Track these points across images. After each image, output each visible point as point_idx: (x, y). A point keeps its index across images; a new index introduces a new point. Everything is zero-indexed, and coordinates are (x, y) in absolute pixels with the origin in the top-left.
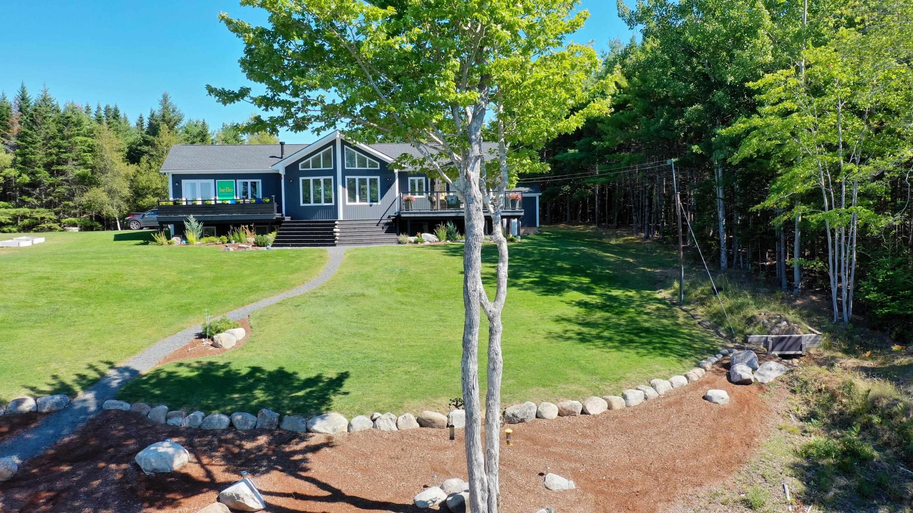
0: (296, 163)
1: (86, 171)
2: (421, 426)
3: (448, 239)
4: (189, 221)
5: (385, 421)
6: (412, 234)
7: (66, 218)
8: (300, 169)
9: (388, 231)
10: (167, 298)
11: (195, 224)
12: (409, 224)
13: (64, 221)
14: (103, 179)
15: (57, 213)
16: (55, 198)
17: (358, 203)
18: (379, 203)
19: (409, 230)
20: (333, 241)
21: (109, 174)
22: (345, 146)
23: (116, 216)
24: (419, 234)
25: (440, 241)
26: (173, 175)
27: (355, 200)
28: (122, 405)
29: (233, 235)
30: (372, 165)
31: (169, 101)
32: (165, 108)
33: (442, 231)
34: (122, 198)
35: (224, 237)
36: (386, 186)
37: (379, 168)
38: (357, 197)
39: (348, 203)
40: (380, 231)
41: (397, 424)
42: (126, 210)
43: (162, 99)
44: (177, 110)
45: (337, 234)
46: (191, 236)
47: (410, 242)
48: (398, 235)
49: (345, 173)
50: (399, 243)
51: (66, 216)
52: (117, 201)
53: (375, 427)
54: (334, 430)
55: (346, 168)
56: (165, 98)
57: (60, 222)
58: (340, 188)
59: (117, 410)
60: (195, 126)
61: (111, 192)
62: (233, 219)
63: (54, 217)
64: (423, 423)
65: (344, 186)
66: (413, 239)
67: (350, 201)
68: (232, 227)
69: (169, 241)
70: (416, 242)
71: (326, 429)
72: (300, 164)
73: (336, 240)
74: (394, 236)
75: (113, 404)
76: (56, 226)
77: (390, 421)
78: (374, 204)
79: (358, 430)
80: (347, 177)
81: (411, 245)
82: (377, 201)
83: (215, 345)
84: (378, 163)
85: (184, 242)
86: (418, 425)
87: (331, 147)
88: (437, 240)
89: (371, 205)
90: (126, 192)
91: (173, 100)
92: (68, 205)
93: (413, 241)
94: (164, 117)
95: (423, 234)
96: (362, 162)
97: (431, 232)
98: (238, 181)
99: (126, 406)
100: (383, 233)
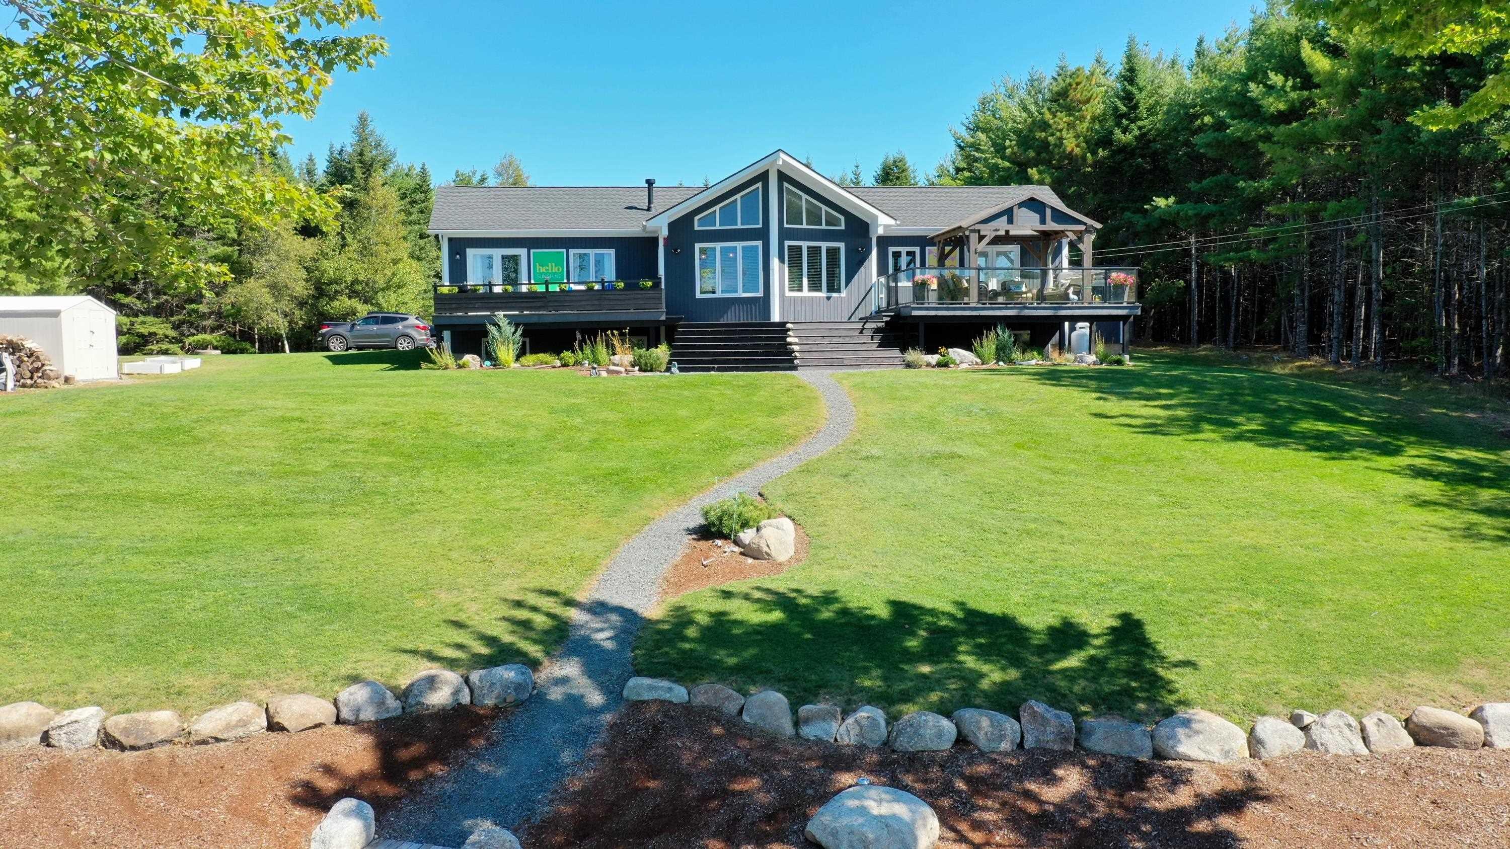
0: (688, 218)
1: (230, 249)
2: (1418, 743)
3: (998, 359)
4: (496, 324)
5: (1335, 731)
6: (931, 350)
7: (193, 335)
8: (696, 228)
9: (883, 344)
10: (566, 461)
11: (508, 330)
12: (922, 329)
13: (189, 340)
14: (259, 265)
15: (176, 327)
16: (173, 297)
17: (806, 293)
18: (843, 294)
19: (922, 339)
20: (791, 361)
21: (272, 256)
22: (785, 184)
23: (283, 332)
24: (943, 350)
25: (983, 364)
26: (450, 240)
27: (800, 289)
28: (670, 689)
29: (582, 350)
30: (831, 221)
31: (371, 127)
32: (362, 140)
33: (989, 345)
34: (293, 298)
35: (567, 354)
36: (856, 262)
37: (843, 227)
38: (805, 281)
39: (788, 294)
40: (870, 346)
41: (1365, 739)
42: (301, 319)
43: (356, 123)
44: (383, 144)
45: (796, 348)
46: (506, 353)
47: (928, 365)
48: (904, 350)
49: (784, 235)
50: (909, 366)
51: (192, 330)
52: (285, 305)
53: (1311, 744)
54: (1226, 754)
55: (786, 226)
56: (363, 121)
57: (181, 341)
58: (775, 262)
59: (662, 702)
60: (407, 175)
61: (275, 289)
62: (582, 319)
63: (172, 333)
64: (1423, 735)
65: (782, 260)
66: (934, 359)
67: (791, 289)
68: (579, 336)
69: (461, 362)
70: (940, 365)
71: (1206, 752)
72: (696, 218)
73: (796, 358)
74: (896, 353)
75: (650, 688)
76: (175, 347)
77: (1346, 731)
78: (835, 295)
79: (1277, 753)
80: (787, 243)
81: (930, 369)
82: (839, 291)
83: (750, 552)
84: (842, 218)
85: (488, 363)
86: (1411, 741)
87: (759, 185)
88: (979, 361)
89: (828, 298)
90: (301, 289)
91: (378, 128)
92: (196, 311)
93: (934, 362)
94: (361, 154)
95: (950, 350)
96: (814, 217)
97: (968, 347)
98: (572, 252)
99: (679, 693)
100: (874, 347)
